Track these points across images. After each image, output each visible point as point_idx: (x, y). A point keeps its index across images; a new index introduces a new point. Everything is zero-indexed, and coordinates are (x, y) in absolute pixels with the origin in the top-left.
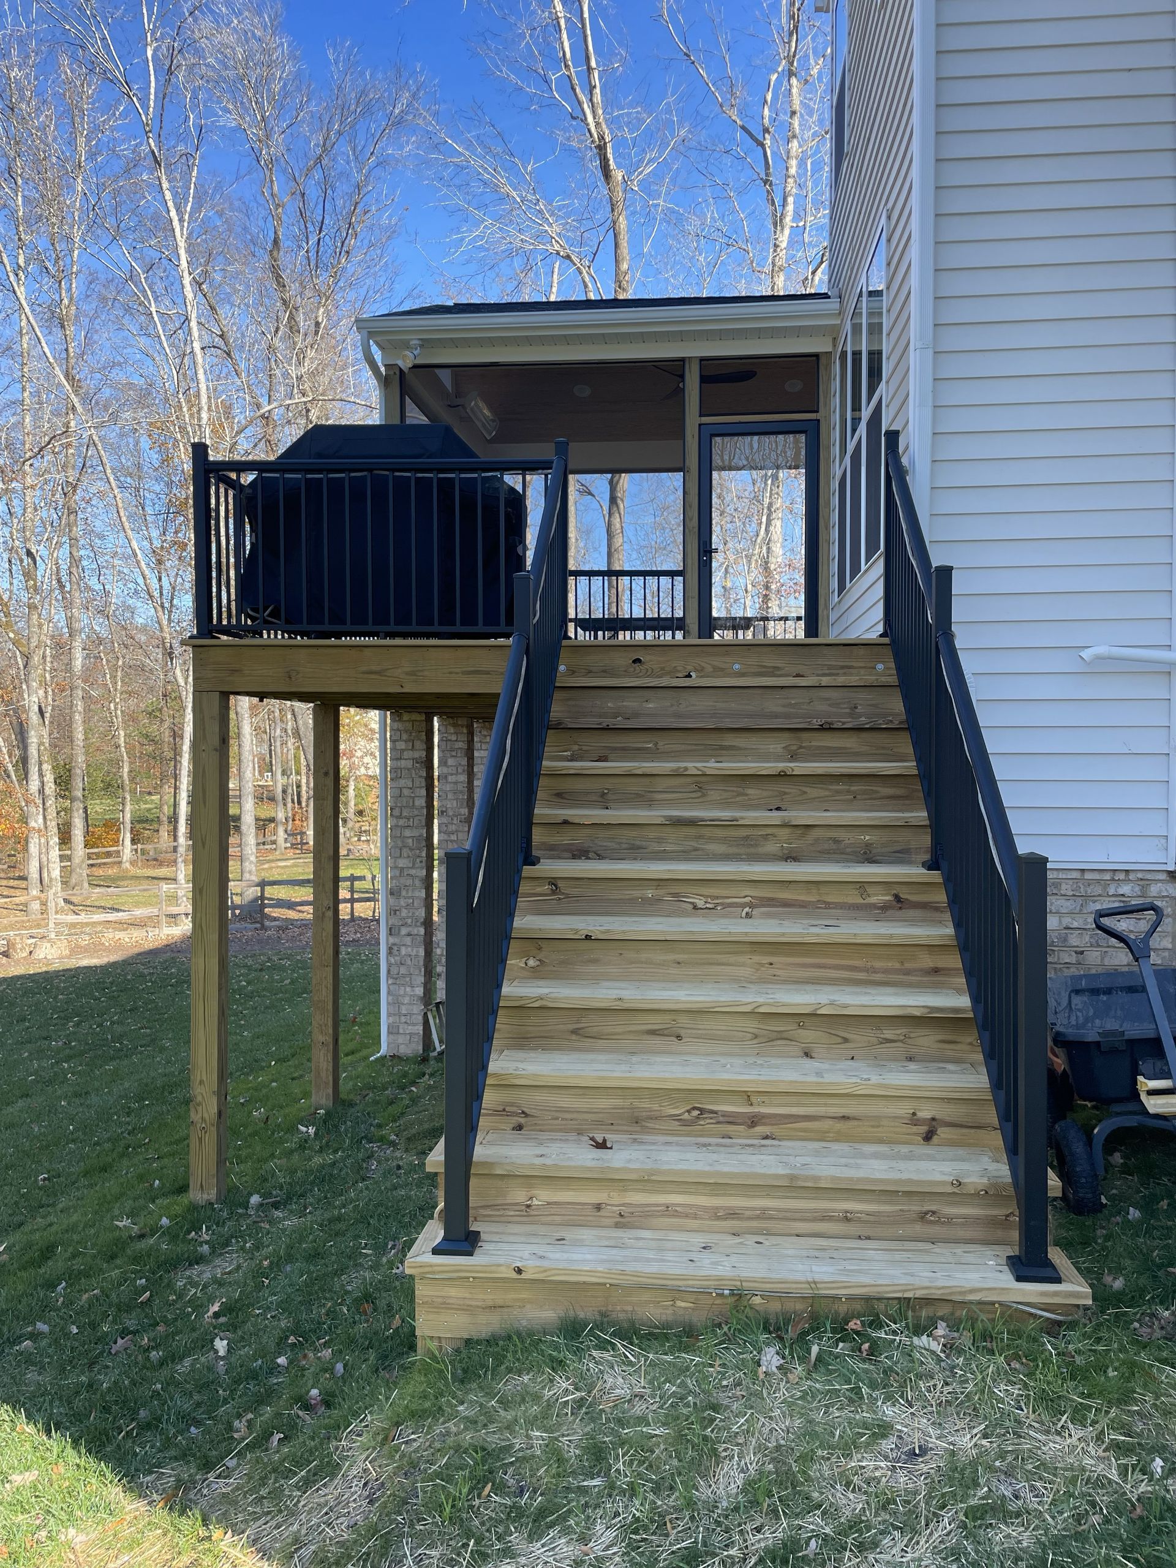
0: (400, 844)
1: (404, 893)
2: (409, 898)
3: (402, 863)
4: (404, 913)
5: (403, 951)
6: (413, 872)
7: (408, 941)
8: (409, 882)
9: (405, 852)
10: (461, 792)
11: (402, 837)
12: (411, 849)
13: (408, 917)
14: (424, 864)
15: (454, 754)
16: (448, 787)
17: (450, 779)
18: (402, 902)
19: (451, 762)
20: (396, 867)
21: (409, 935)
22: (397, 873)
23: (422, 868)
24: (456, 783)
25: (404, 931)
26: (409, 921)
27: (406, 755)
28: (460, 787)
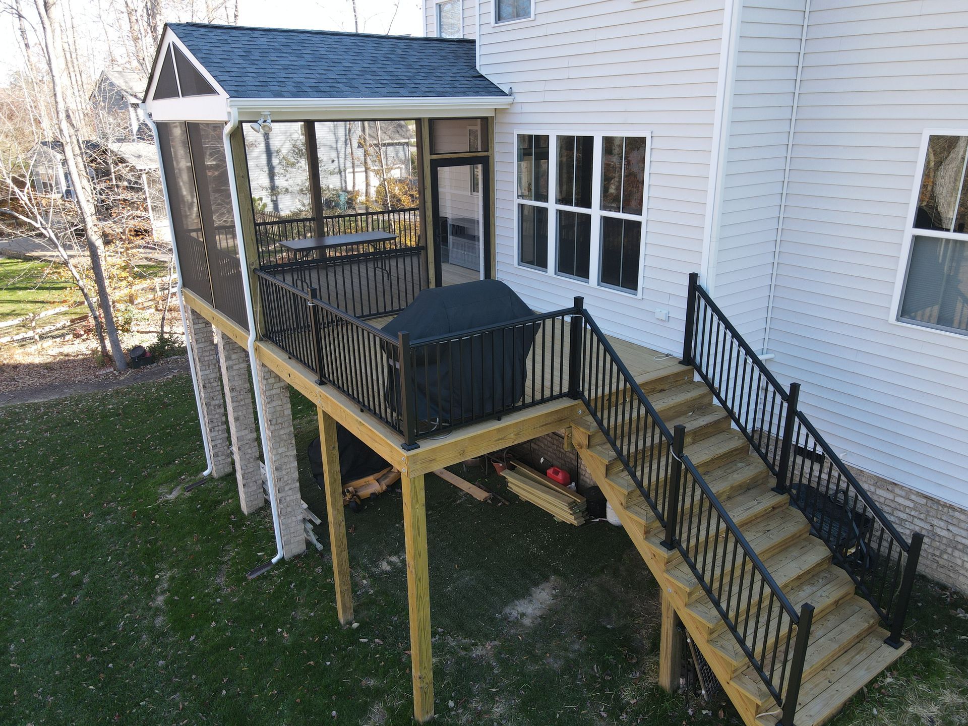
0: (278, 440)
1: (284, 467)
2: (287, 469)
3: (281, 450)
4: (286, 478)
5: (288, 499)
6: (288, 454)
7: (290, 492)
8: (286, 460)
9: (282, 444)
10: (243, 374)
11: (279, 436)
12: (285, 441)
13: (289, 480)
14: (294, 447)
15: (235, 351)
16: (234, 373)
17: (235, 367)
18: (284, 473)
19: (234, 356)
20: (277, 454)
21: (290, 489)
22: (279, 457)
23: (293, 450)
24: (239, 369)
25: (287, 488)
26: (290, 481)
27: (276, 386)
28: (242, 371)
